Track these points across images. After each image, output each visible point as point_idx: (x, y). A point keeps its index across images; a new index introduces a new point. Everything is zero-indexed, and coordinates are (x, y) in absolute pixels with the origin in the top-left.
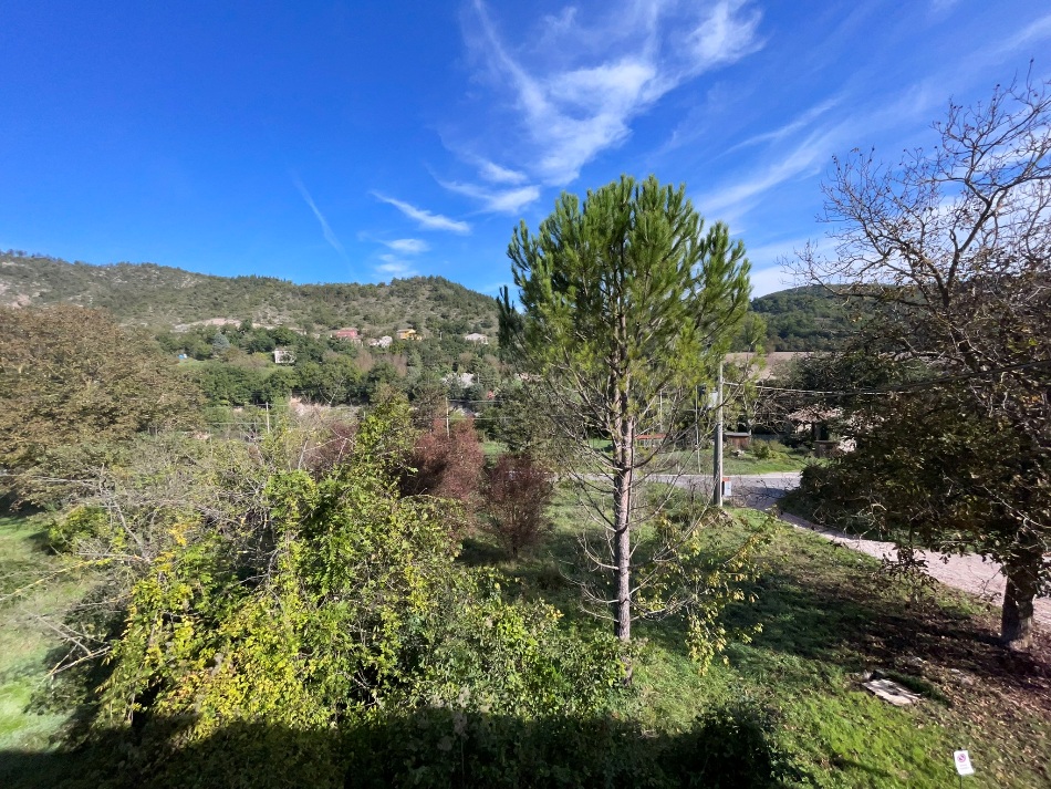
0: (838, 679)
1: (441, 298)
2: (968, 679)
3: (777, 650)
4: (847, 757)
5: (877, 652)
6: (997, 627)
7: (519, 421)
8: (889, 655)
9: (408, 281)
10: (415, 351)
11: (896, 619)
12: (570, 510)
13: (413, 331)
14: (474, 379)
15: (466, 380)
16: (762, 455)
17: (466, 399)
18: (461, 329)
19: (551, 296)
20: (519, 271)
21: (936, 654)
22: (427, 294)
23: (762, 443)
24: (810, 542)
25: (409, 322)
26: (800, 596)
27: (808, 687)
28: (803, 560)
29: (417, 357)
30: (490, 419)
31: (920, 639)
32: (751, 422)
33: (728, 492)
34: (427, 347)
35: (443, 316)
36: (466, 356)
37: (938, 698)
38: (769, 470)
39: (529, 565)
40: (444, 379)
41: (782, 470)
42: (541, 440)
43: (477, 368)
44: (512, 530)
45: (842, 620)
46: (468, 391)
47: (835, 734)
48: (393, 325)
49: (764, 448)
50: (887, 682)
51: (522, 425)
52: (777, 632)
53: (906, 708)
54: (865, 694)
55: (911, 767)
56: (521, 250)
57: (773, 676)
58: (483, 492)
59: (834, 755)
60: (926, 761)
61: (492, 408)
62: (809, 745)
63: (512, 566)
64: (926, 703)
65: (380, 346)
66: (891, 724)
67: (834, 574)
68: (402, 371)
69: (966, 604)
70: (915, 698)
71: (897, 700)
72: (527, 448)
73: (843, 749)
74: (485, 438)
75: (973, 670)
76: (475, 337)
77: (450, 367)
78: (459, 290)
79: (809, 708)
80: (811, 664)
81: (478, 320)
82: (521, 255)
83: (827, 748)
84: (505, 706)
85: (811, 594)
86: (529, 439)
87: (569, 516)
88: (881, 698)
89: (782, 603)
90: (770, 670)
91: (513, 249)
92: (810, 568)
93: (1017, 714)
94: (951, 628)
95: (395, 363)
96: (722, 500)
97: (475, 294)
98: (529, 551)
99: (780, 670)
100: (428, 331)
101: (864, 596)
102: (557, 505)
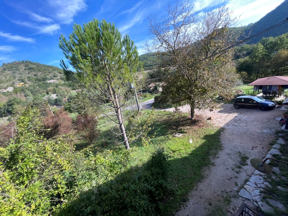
0: (170, 137)
1: (30, 69)
2: (188, 127)
3: (159, 136)
4: (175, 150)
5: (175, 129)
6: (190, 117)
7: (79, 105)
8: (177, 129)
9: (11, 64)
10: (27, 90)
11: (176, 122)
12: (103, 125)
13: (22, 83)
14: (57, 96)
15: (54, 96)
16: (145, 97)
17: (56, 103)
18: (44, 79)
19: (82, 61)
20: (66, 53)
21: (183, 125)
22: (24, 68)
23: (145, 94)
24: (159, 112)
25: (19, 80)
26: (160, 124)
27: (166, 141)
28: (159, 117)
29: (29, 93)
30: (68, 107)
31: (181, 124)
32: (141, 90)
33: (141, 107)
34: (32, 88)
35: (35, 76)
36: (51, 88)
37: (185, 133)
38: (147, 100)
39: (97, 143)
40: (44, 98)
41: (150, 99)
42: (88, 108)
43: (57, 92)
44: (89, 136)
45: (168, 125)
46: (56, 100)
47: (172, 147)
48: (11, 83)
49: (145, 95)
50: (177, 134)
51: (81, 105)
52: (158, 133)
53: (181, 137)
54: (175, 137)
55: (184, 146)
56: (65, 46)
57: (160, 142)
58: (75, 129)
59: (173, 151)
60: (186, 144)
61: (67, 103)
62: (169, 151)
63: (92, 145)
64: (184, 134)
65: (8, 91)
66: (180, 140)
67: (165, 117)
68: (24, 99)
69: (186, 115)
70: (182, 134)
71: (180, 136)
72: (85, 112)
73: (174, 149)
74: (68, 113)
75: (189, 125)
76: (52, 81)
77: (45, 93)
78: (38, 65)
79: (167, 145)
80: (165, 136)
81: (51, 75)
82: (66, 48)
83: (171, 150)
84: (106, 179)
85: (162, 123)
86: (84, 109)
87: (104, 126)
88: (177, 137)
89: (157, 127)
90: (159, 141)
91: (62, 45)
92: (161, 118)
93: (195, 130)
94: (184, 120)
95: (19, 97)
96: (140, 109)
97: (46, 66)
98: (95, 140)
99: (160, 140)
100: (30, 82)
101: (171, 120)
102: (100, 125)
